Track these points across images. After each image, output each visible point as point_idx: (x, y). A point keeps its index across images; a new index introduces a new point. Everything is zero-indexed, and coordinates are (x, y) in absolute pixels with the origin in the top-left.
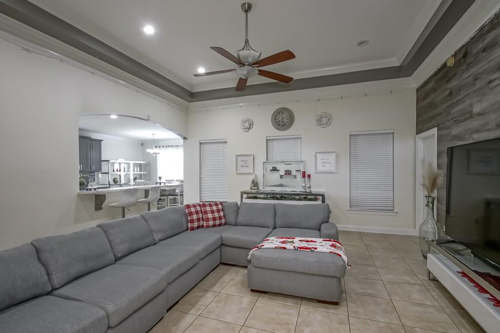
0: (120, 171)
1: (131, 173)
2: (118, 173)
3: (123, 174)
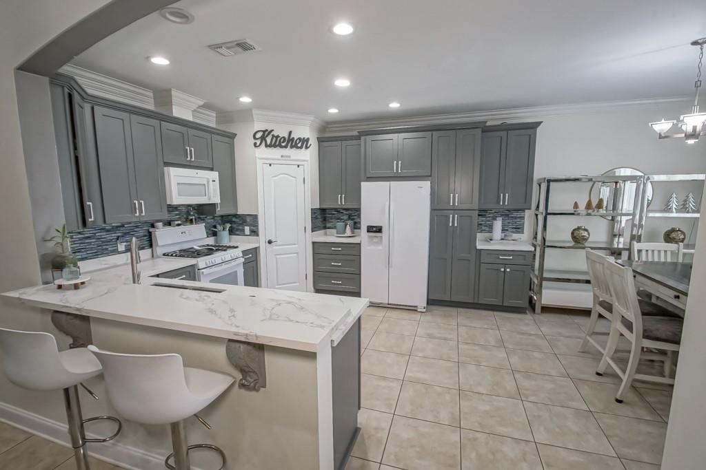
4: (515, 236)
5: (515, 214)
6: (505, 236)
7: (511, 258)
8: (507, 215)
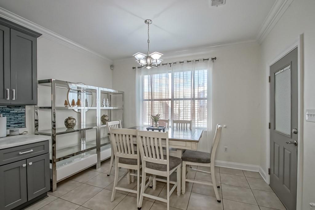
0: (79, 104)
1: (99, 108)
2: (76, 108)
3: (84, 108)
4: (21, 130)
5: (16, 110)
6: (11, 131)
7: (32, 150)
8: (8, 112)
